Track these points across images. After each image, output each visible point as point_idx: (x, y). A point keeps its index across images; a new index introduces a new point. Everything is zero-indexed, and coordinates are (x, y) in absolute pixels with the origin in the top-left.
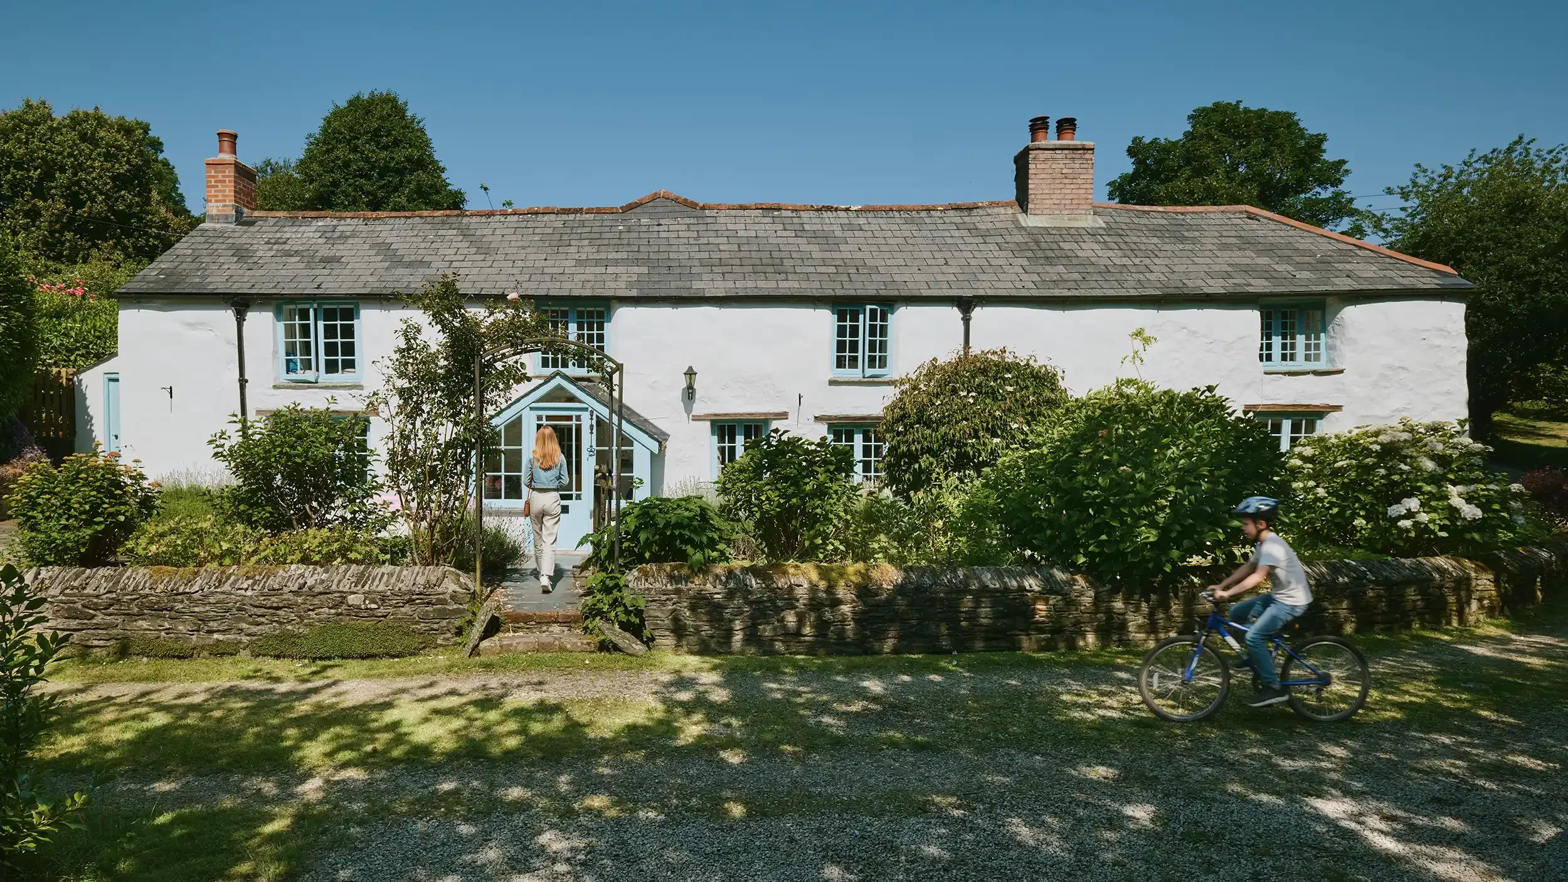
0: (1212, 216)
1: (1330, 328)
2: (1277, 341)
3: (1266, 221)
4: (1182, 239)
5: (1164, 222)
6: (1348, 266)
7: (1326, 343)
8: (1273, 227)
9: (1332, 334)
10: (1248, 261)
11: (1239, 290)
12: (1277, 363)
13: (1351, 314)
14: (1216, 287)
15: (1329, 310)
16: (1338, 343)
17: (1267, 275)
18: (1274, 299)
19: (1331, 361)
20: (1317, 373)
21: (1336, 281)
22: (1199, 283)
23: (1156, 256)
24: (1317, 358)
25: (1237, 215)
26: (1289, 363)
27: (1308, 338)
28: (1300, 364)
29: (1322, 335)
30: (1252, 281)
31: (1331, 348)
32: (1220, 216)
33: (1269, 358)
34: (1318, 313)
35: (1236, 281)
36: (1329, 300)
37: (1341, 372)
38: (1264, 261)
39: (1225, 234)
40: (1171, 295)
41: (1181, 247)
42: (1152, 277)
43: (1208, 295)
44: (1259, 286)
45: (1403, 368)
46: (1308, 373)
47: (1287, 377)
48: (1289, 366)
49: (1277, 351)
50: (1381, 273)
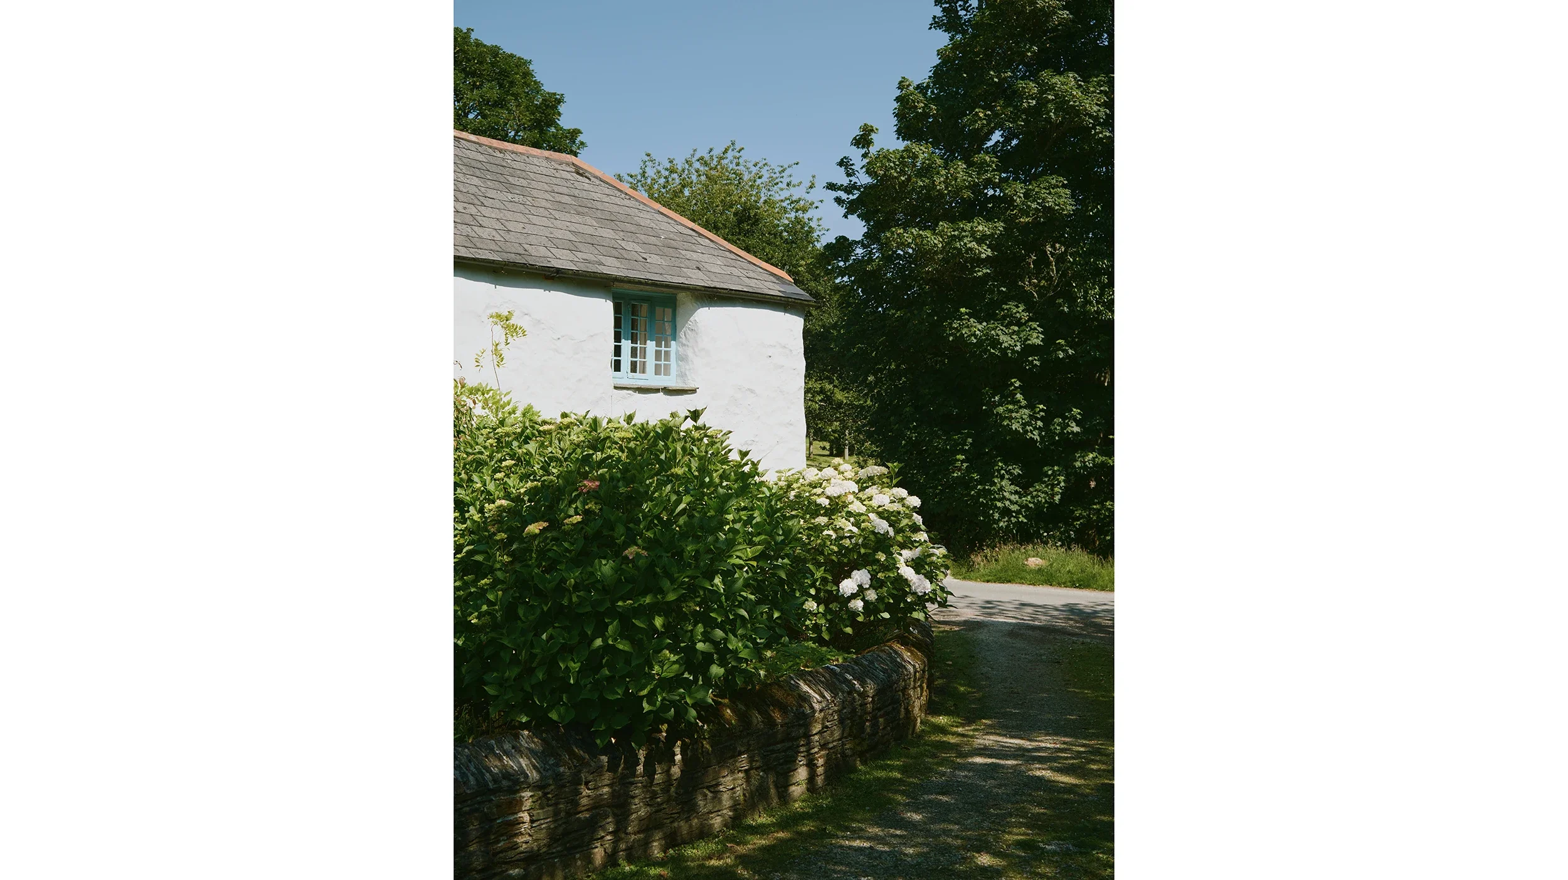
0: (535, 161)
1: (682, 334)
2: (626, 345)
3: (598, 182)
4: (509, 187)
5: (481, 158)
6: (695, 256)
7: (677, 352)
8: (607, 191)
9: (683, 340)
10: (590, 231)
11: (592, 268)
12: (625, 376)
13: (706, 317)
14: (563, 260)
15: (680, 311)
16: (690, 353)
17: (617, 254)
18: (627, 286)
19: (682, 375)
20: (668, 391)
21: (689, 272)
22: (543, 251)
23: (483, 205)
24: (667, 373)
25: (564, 167)
26: (637, 375)
27: (658, 345)
28: (649, 379)
29: (673, 343)
30: (603, 259)
31: (682, 358)
32: (544, 163)
33: (617, 366)
34: (669, 311)
35: (585, 256)
36: (682, 296)
37: (694, 391)
38: (607, 233)
39: (556, 189)
40: (515, 264)
41: (510, 196)
42: (484, 233)
43: (558, 270)
44: (611, 267)
45: (752, 391)
46: (657, 391)
47: (637, 395)
48: (638, 380)
49: (626, 359)
50: (729, 270)
